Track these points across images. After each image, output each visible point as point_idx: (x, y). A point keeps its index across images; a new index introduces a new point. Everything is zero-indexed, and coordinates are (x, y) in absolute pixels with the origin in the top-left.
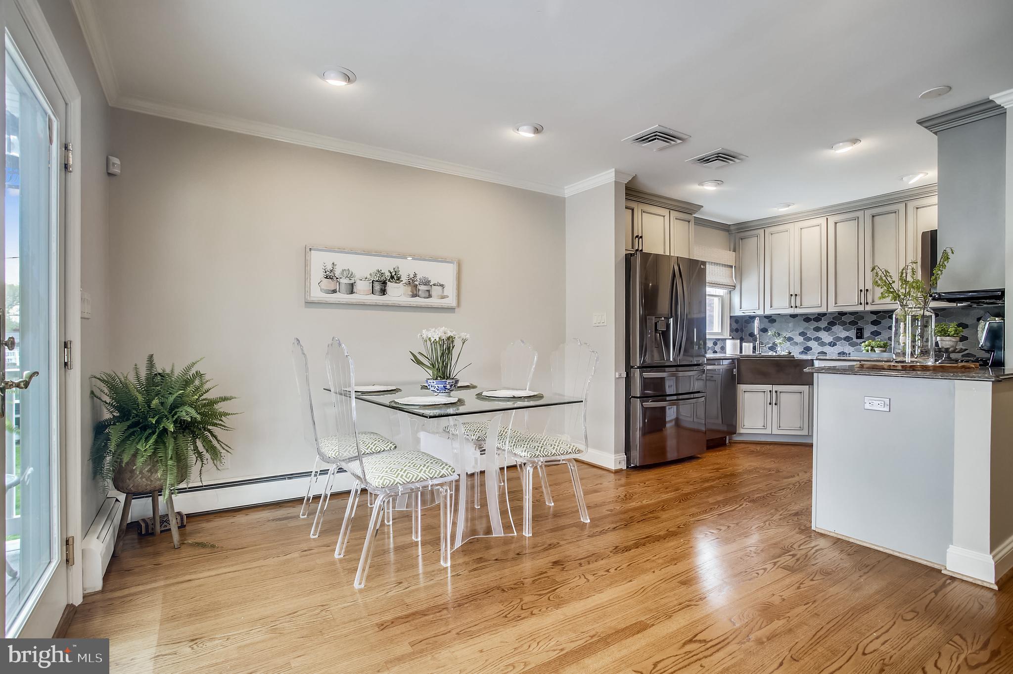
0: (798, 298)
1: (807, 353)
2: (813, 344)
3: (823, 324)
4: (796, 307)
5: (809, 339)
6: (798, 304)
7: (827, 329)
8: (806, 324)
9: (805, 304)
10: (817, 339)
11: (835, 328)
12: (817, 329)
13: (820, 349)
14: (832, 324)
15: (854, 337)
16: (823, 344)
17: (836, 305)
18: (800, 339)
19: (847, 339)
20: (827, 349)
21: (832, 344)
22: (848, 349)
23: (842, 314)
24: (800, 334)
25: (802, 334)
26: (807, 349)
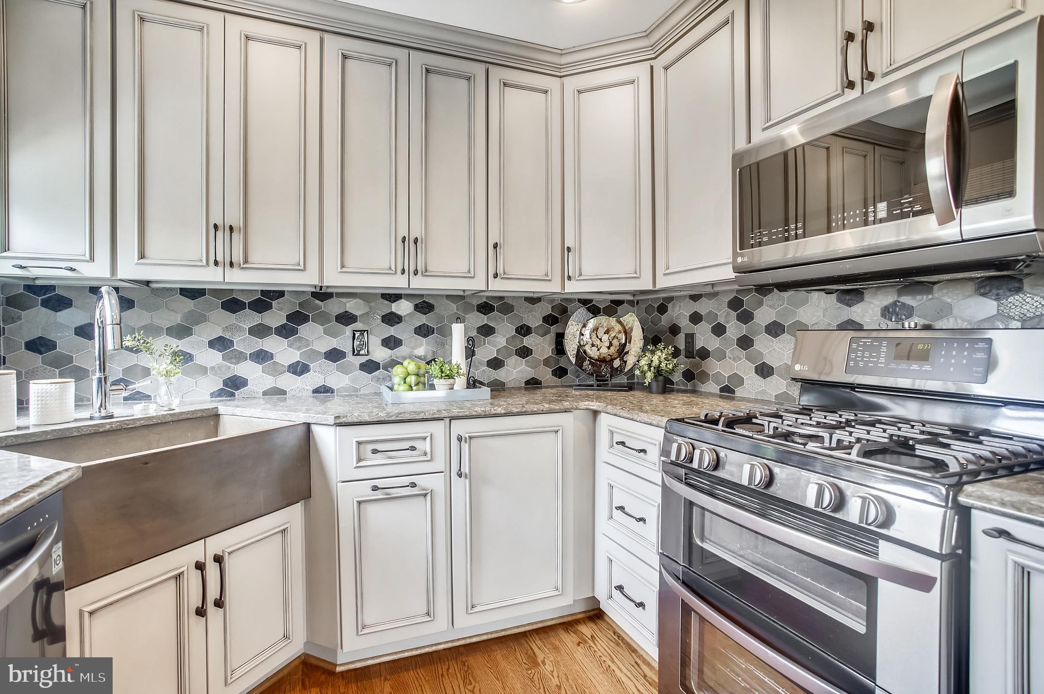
0: (237, 238)
1: (233, 395)
2: (248, 370)
3: (276, 317)
4: (231, 264)
5: (239, 357)
6: (238, 257)
7: (286, 332)
8: (231, 318)
9: (256, 257)
10: (261, 357)
11: (307, 330)
12: (260, 331)
13: (269, 382)
14: (297, 318)
15: (348, 349)
16: (276, 371)
17: (344, 270)
18: (214, 358)
19: (334, 355)
20: (287, 381)
21: (299, 369)
22: (336, 378)
23: (322, 295)
24: (212, 344)
25: (220, 343)
26: (234, 385)
